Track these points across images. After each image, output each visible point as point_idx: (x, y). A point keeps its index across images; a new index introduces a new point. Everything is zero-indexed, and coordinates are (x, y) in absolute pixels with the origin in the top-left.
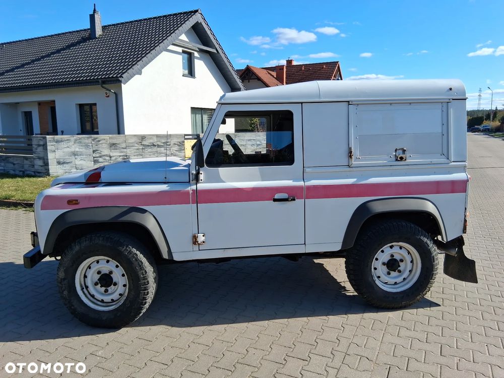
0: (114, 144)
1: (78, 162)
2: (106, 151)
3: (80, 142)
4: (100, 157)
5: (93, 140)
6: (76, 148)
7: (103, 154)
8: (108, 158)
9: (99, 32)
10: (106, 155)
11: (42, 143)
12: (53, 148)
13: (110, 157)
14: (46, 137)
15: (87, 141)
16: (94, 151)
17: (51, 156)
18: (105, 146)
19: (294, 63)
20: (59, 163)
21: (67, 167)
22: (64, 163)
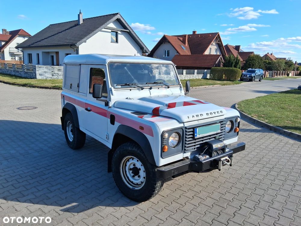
0: (59, 69)
1: (47, 75)
2: (56, 72)
3: (47, 68)
4: (54, 74)
5: (52, 68)
6: (46, 70)
7: (55, 73)
8: (57, 74)
9: (81, 22)
10: (57, 73)
11: (35, 68)
12: (38, 69)
13: (58, 74)
14: (35, 66)
15: (50, 68)
16: (52, 72)
17: (37, 72)
18: (56, 70)
19: (197, 33)
20: (40, 75)
21: (43, 76)
22: (41, 75)
